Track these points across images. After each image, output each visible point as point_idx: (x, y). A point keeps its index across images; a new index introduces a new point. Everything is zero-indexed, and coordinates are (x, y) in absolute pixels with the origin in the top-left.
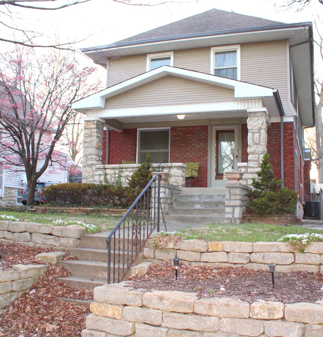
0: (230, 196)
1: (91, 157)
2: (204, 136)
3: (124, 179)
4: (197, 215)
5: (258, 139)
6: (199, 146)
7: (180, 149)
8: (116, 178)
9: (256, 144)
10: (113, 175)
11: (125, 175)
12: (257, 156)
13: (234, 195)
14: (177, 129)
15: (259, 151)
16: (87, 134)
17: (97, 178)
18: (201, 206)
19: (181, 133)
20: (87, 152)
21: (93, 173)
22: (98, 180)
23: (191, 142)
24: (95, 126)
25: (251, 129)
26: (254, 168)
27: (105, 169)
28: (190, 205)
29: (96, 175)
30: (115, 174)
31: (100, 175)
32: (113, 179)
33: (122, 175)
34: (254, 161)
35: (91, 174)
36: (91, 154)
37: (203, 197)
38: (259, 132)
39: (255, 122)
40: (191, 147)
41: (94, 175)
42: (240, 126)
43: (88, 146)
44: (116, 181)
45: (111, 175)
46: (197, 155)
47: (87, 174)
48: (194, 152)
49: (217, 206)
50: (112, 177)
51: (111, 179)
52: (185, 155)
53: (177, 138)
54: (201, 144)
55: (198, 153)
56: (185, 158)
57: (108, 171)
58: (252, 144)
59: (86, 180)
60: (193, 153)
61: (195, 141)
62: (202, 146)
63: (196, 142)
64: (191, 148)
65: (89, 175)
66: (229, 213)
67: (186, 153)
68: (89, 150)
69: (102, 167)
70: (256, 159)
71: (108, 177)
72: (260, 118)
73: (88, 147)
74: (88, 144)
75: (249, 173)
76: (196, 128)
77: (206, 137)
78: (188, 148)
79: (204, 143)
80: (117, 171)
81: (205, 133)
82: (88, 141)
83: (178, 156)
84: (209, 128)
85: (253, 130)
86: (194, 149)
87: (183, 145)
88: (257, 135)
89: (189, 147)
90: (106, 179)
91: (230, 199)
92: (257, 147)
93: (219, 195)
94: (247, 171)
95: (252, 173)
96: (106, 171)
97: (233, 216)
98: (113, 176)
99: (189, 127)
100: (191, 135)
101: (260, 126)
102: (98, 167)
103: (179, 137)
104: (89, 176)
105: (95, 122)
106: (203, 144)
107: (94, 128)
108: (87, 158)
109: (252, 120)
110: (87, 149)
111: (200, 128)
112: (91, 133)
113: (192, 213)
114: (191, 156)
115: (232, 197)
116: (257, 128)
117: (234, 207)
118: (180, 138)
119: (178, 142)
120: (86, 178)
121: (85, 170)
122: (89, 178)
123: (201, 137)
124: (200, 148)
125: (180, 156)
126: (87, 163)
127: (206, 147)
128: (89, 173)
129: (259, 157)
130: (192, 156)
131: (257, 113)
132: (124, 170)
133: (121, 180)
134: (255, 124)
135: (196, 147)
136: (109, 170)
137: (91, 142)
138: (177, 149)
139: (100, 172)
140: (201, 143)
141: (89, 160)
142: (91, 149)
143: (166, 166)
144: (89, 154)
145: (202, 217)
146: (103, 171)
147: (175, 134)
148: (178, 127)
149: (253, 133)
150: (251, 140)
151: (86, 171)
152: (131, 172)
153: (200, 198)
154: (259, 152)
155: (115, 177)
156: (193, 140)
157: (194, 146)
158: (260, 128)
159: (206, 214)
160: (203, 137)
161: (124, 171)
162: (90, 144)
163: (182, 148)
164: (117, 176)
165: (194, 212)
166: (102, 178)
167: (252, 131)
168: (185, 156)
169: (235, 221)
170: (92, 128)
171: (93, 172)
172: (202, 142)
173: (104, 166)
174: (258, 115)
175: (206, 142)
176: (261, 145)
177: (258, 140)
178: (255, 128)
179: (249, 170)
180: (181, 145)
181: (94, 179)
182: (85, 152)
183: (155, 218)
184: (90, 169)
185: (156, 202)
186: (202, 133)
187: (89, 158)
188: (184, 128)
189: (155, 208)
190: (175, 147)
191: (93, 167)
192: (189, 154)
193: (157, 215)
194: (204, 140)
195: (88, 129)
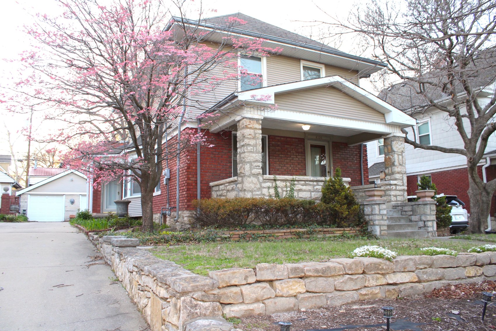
0: (430, 211)
1: (256, 164)
2: (302, 149)
3: (297, 193)
4: (397, 230)
6: (297, 159)
7: (280, 160)
8: (288, 192)
9: (400, 165)
10: (284, 187)
11: (298, 189)
12: (401, 175)
14: (276, 138)
16: (250, 135)
17: (265, 191)
19: (279, 143)
20: (252, 158)
21: (260, 185)
22: (267, 194)
23: (290, 154)
24: (260, 127)
25: (397, 152)
26: (401, 186)
27: (275, 180)
29: (264, 188)
30: (286, 186)
31: (269, 188)
32: (285, 193)
33: (294, 189)
35: (258, 186)
36: (256, 161)
38: (402, 155)
40: (290, 159)
41: (262, 188)
42: (331, 143)
43: (252, 150)
44: (288, 195)
46: (296, 168)
48: (293, 164)
49: (400, 220)
50: (283, 191)
51: (283, 193)
52: (285, 166)
54: (299, 157)
55: (297, 166)
56: (285, 170)
57: (278, 183)
58: (398, 165)
59: (251, 194)
60: (292, 166)
61: (293, 153)
62: (300, 159)
65: (255, 187)
66: (430, 227)
67: (286, 165)
68: (254, 155)
69: (272, 178)
71: (279, 190)
73: (251, 151)
74: (252, 148)
75: (397, 190)
76: (293, 140)
79: (302, 156)
80: (288, 184)
81: (302, 145)
82: (252, 144)
83: (278, 167)
84: (305, 140)
86: (293, 161)
87: (282, 156)
89: (288, 159)
90: (277, 194)
91: (431, 215)
94: (396, 188)
95: (399, 190)
96: (277, 183)
97: (433, 229)
98: (285, 189)
99: (287, 137)
100: (289, 146)
102: (267, 178)
104: (255, 189)
105: (260, 122)
107: (259, 129)
108: (252, 165)
109: (396, 143)
110: (251, 154)
111: (297, 140)
112: (255, 134)
114: (290, 168)
117: (433, 221)
118: (279, 148)
119: (277, 153)
120: (252, 191)
121: (250, 181)
122: (255, 191)
123: (299, 150)
124: (299, 161)
125: (280, 167)
126: (251, 172)
127: (304, 160)
128: (255, 184)
131: (400, 138)
132: (296, 182)
133: (294, 194)
134: (400, 147)
135: (294, 159)
136: (280, 181)
137: (255, 145)
138: (277, 160)
139: (269, 184)
141: (254, 168)
142: (256, 154)
144: (254, 160)
145: (412, 232)
146: (272, 183)
147: (274, 143)
149: (398, 155)
150: (397, 161)
152: (303, 185)
154: (403, 172)
155: (287, 191)
156: (291, 152)
159: (404, 229)
162: (255, 148)
164: (289, 189)
166: (272, 191)
168: (285, 168)
170: (256, 129)
171: (260, 183)
172: (300, 154)
173: (275, 177)
175: (304, 155)
176: (403, 166)
177: (402, 162)
179: (398, 187)
180: (280, 155)
181: (262, 193)
182: (249, 158)
183: (381, 235)
184: (256, 179)
185: (382, 219)
186: (300, 145)
187: (255, 165)
188: (282, 139)
189: (380, 226)
190: (275, 158)
191: (259, 178)
192: (288, 166)
193: (383, 232)
194: (302, 153)
195: (251, 128)
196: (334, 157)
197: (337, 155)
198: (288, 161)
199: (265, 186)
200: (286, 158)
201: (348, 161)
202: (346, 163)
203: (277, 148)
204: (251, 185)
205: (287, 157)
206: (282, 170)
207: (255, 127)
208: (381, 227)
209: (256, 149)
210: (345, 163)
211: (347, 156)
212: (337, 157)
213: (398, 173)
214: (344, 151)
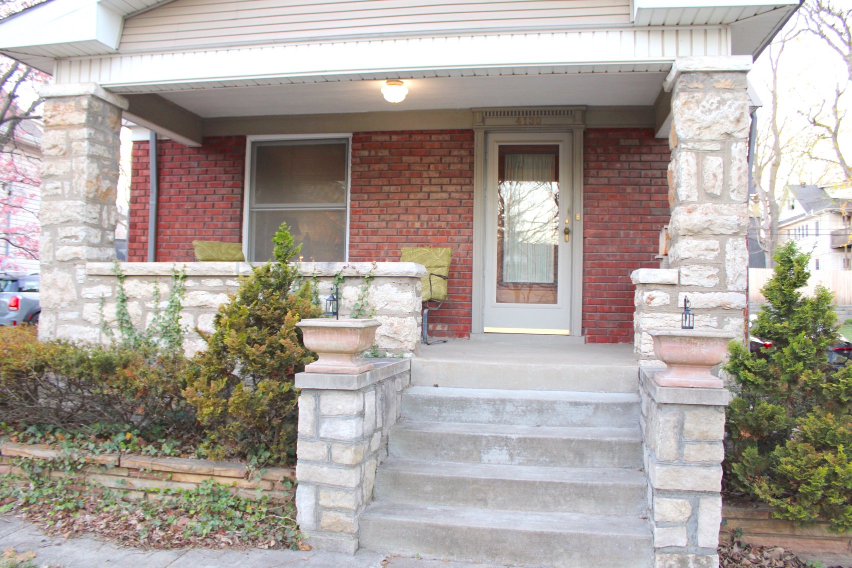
0: (680, 445)
1: (69, 231)
2: (461, 162)
3: (191, 317)
5: (720, 177)
6: (445, 195)
7: (382, 202)
8: (162, 314)
9: (713, 197)
10: (150, 300)
11: (193, 303)
12: (714, 243)
13: (698, 441)
14: (374, 138)
15: (723, 226)
16: (55, 146)
17: (91, 311)
18: (511, 455)
19: (386, 153)
20: (56, 215)
21: (79, 292)
22: (96, 320)
23: (418, 181)
24: (83, 118)
25: (692, 140)
26: (703, 290)
27: (122, 278)
28: (464, 448)
29: (89, 300)
30: (157, 296)
31: (103, 301)
32: (150, 316)
33: (184, 303)
34: (704, 263)
35: (71, 295)
36: (68, 222)
37: (509, 408)
38: (724, 152)
39: (710, 111)
40: (420, 196)
41: (78, 303)
42: (579, 135)
43: (59, 191)
44: (160, 325)
45: (142, 302)
46: (438, 224)
47: (55, 296)
48: (427, 213)
50: (146, 310)
51: (144, 317)
52: (398, 220)
53: (373, 166)
54: (451, 188)
55: (443, 217)
56: (400, 233)
57: (130, 287)
58: (694, 198)
59: (53, 318)
60: (424, 217)
61: (430, 178)
62: (453, 195)
63: (433, 181)
64: (420, 200)
65: (62, 300)
66: (670, 524)
67: (403, 217)
68: (62, 205)
69: (109, 273)
70: (711, 256)
71: (133, 308)
72: (727, 95)
73: (57, 195)
74: (59, 184)
76: (434, 137)
77: (466, 167)
78: (408, 198)
79: (461, 185)
80: (164, 289)
81: (463, 152)
82: (60, 172)
83: (376, 225)
84: (479, 137)
85: (700, 141)
86: (429, 203)
87: (393, 189)
88: (714, 163)
89: (412, 196)
90: (124, 321)
91: (680, 460)
92: (716, 210)
93: (576, 404)
94: (674, 301)
96: (124, 286)
97: (693, 539)
98: (151, 305)
99: (411, 133)
100: (418, 159)
101: (730, 128)
102: (95, 272)
103: (377, 163)
104: (64, 304)
105: (85, 103)
106: (459, 187)
107: (81, 126)
108: (56, 234)
109: (698, 102)
110: (54, 203)
111: (447, 137)
112: (70, 141)
113: (482, 495)
114: (417, 225)
115: (691, 451)
116: (716, 132)
117: (696, 495)
118: (383, 166)
119: (375, 182)
120: (55, 312)
121: (49, 281)
122: (63, 309)
123: (452, 167)
124: (449, 202)
125: (384, 224)
126: (54, 256)
127: (466, 197)
128: (63, 290)
129: (722, 247)
130: (422, 225)
131: (716, 77)
133: (180, 321)
134: (709, 118)
135: (433, 196)
136: (136, 281)
137: (69, 176)
138: (374, 203)
139: (104, 289)
140: (450, 184)
141: (64, 244)
142: (70, 202)
143: (354, 273)
144: (62, 220)
146: (114, 285)
147: (365, 153)
148: (376, 133)
149: (701, 155)
150: (693, 182)
151: (53, 284)
152: (218, 293)
153: (497, 412)
154: (723, 231)
155: (157, 311)
156: (425, 174)
157: (429, 193)
158: (728, 135)
160: (459, 166)
161: (192, 290)
162: (67, 184)
163: (388, 198)
164: (165, 304)
165: (491, 495)
166: (111, 311)
167: (697, 146)
168: (399, 225)
169: (704, 561)
170: (71, 126)
171: (79, 287)
172: (454, 181)
173: (117, 267)
174: (718, 86)
175: (467, 181)
176: (730, 202)
177: (719, 183)
178: (706, 135)
179: (683, 297)
180: (386, 189)
181: (81, 315)
182: (48, 215)
183: (318, 528)
184: (68, 276)
185: (330, 461)
186: (455, 153)
187: (64, 234)
188: (394, 138)
189: (318, 487)
190: (366, 196)
191: (75, 271)
192: (411, 218)
193: (328, 518)
194: (462, 174)
195: (57, 127)
196: (591, 180)
197: (605, 173)
198: (410, 203)
199: (90, 296)
200: (406, 195)
201: (653, 189)
202: (645, 197)
203: (377, 167)
204: (51, 292)
205: (409, 193)
206: (389, 232)
207: (67, 122)
208: (322, 493)
209: (71, 185)
210: (637, 197)
211: (650, 173)
212: (605, 181)
213: (694, 233)
214: (636, 158)
